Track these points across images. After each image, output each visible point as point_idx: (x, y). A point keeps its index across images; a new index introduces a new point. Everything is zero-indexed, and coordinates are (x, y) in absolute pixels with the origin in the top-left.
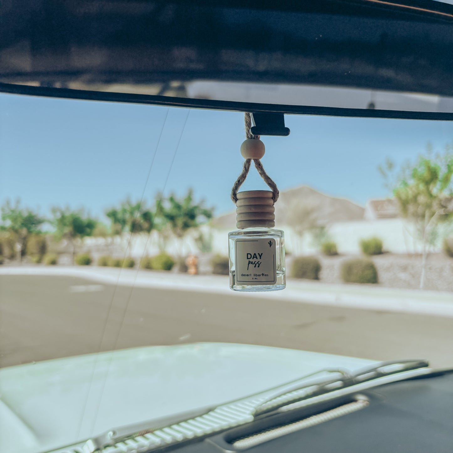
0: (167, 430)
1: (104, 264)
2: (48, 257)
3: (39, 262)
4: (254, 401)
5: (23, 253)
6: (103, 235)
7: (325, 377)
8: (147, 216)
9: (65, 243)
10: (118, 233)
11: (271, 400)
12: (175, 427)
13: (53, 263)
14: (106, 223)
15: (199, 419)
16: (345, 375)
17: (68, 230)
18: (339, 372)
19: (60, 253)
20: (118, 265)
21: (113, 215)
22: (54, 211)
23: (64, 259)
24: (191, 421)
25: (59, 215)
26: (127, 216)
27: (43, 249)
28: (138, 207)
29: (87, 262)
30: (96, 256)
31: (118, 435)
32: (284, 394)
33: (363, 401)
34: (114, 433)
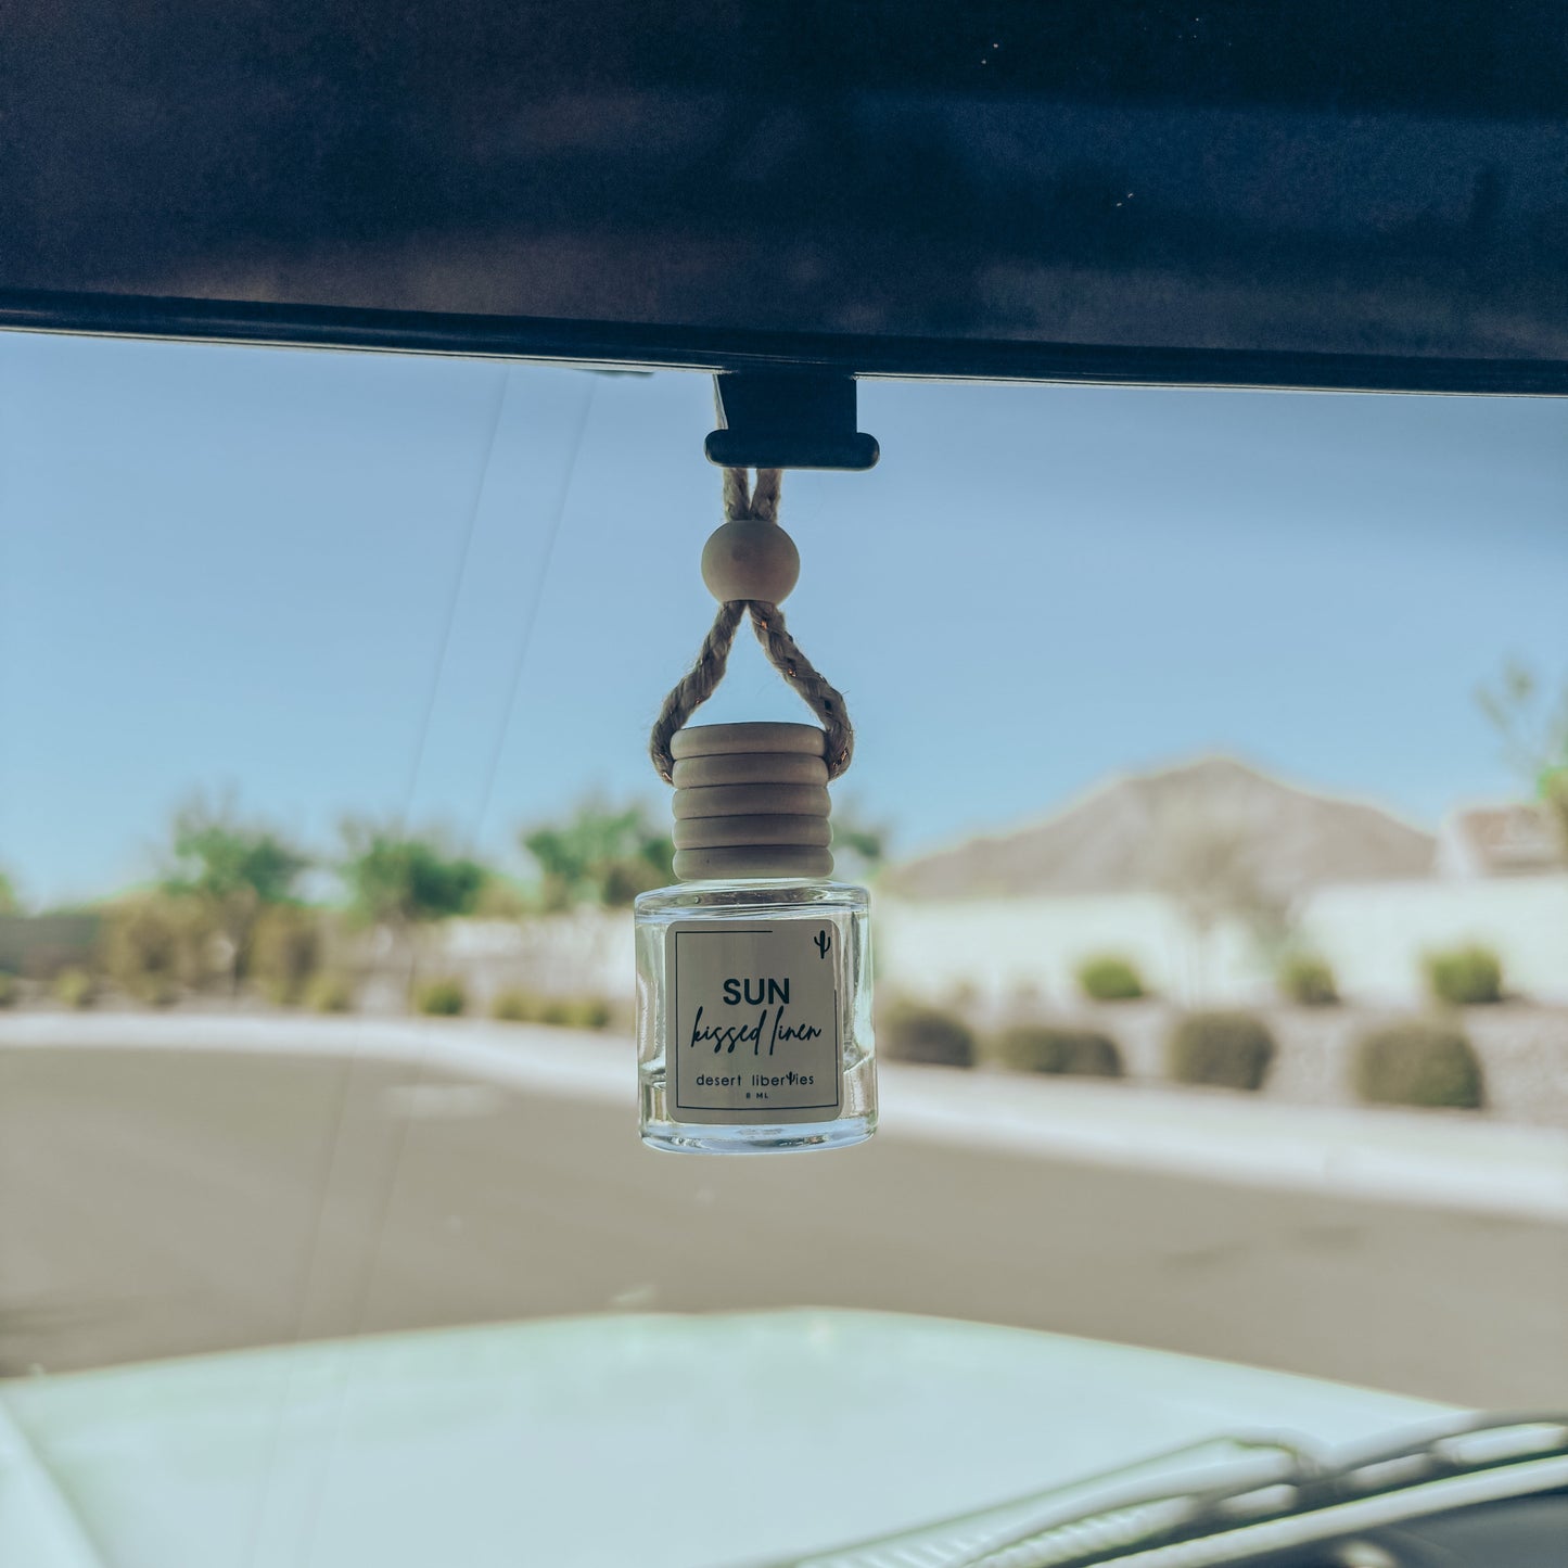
1: (511, 1013)
2: (323, 986)
3: (291, 999)
5: (241, 969)
6: (510, 911)
8: (657, 852)
9: (383, 943)
10: (558, 906)
13: (339, 1006)
14: (520, 874)
16: (1302, 1464)
17: (394, 894)
18: (1277, 1446)
19: (365, 973)
20: (555, 1017)
21: (545, 846)
22: (348, 829)
23: (378, 994)
25: (365, 847)
26: (595, 859)
27: (303, 959)
28: (631, 820)
29: (450, 1006)
30: (484, 988)
32: (1055, 1526)
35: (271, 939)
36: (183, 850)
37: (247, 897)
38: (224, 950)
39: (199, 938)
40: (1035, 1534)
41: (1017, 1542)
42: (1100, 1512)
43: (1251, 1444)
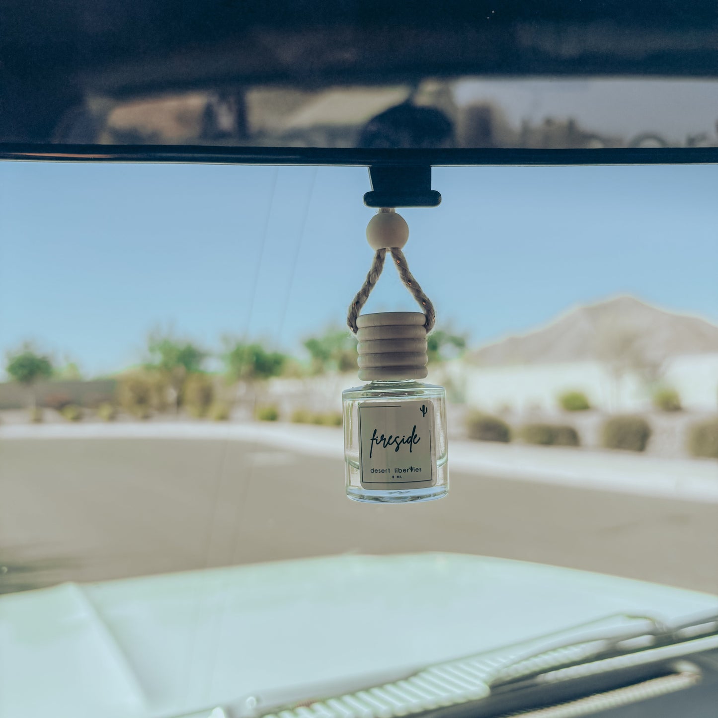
0: (348, 699)
1: (299, 419)
2: (216, 409)
3: (202, 415)
4: (489, 662)
5: (180, 402)
6: (297, 375)
7: (618, 627)
9: (241, 389)
10: (319, 372)
11: (518, 662)
12: (362, 695)
13: (224, 418)
14: (301, 358)
15: (403, 684)
16: (657, 626)
17: (245, 368)
18: (645, 618)
19: (233, 403)
20: (318, 422)
21: (313, 346)
22: (225, 340)
23: (240, 413)
24: (390, 688)
25: (233, 347)
26: (334, 350)
27: (207, 398)
29: (272, 417)
30: (287, 409)
31: (265, 704)
32: (545, 652)
33: (690, 673)
34: (258, 700)
35: (192, 389)
36: (152, 350)
37: (181, 370)
38: (172, 394)
39: (160, 388)
40: (536, 655)
41: (527, 658)
42: (565, 646)
43: (634, 617)
